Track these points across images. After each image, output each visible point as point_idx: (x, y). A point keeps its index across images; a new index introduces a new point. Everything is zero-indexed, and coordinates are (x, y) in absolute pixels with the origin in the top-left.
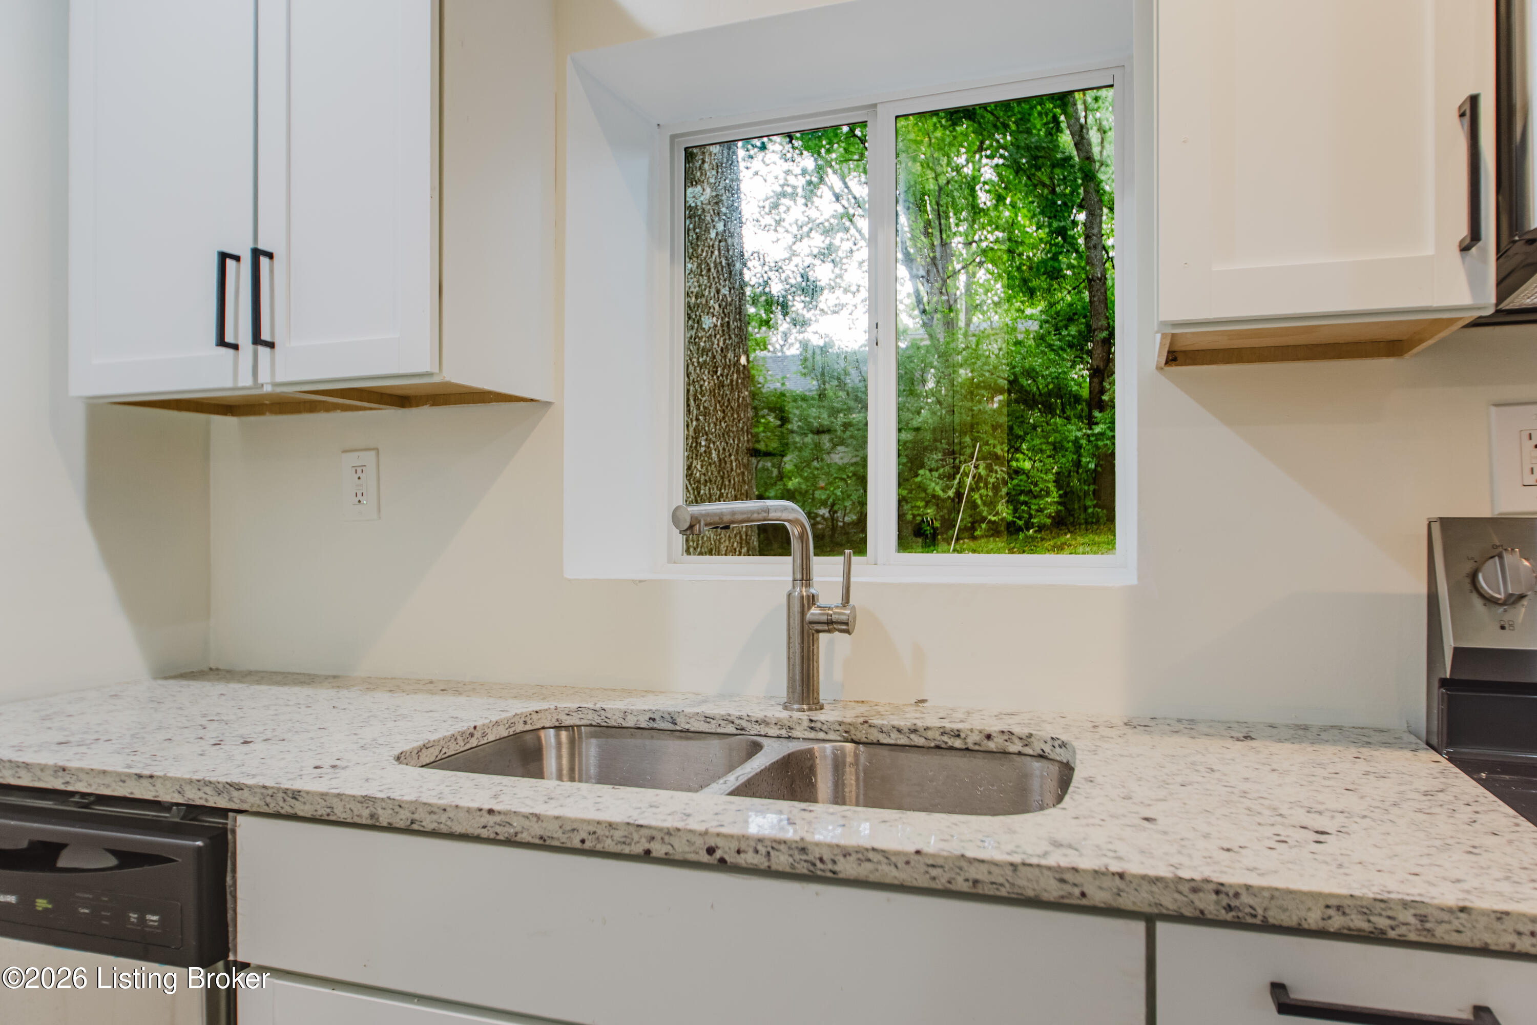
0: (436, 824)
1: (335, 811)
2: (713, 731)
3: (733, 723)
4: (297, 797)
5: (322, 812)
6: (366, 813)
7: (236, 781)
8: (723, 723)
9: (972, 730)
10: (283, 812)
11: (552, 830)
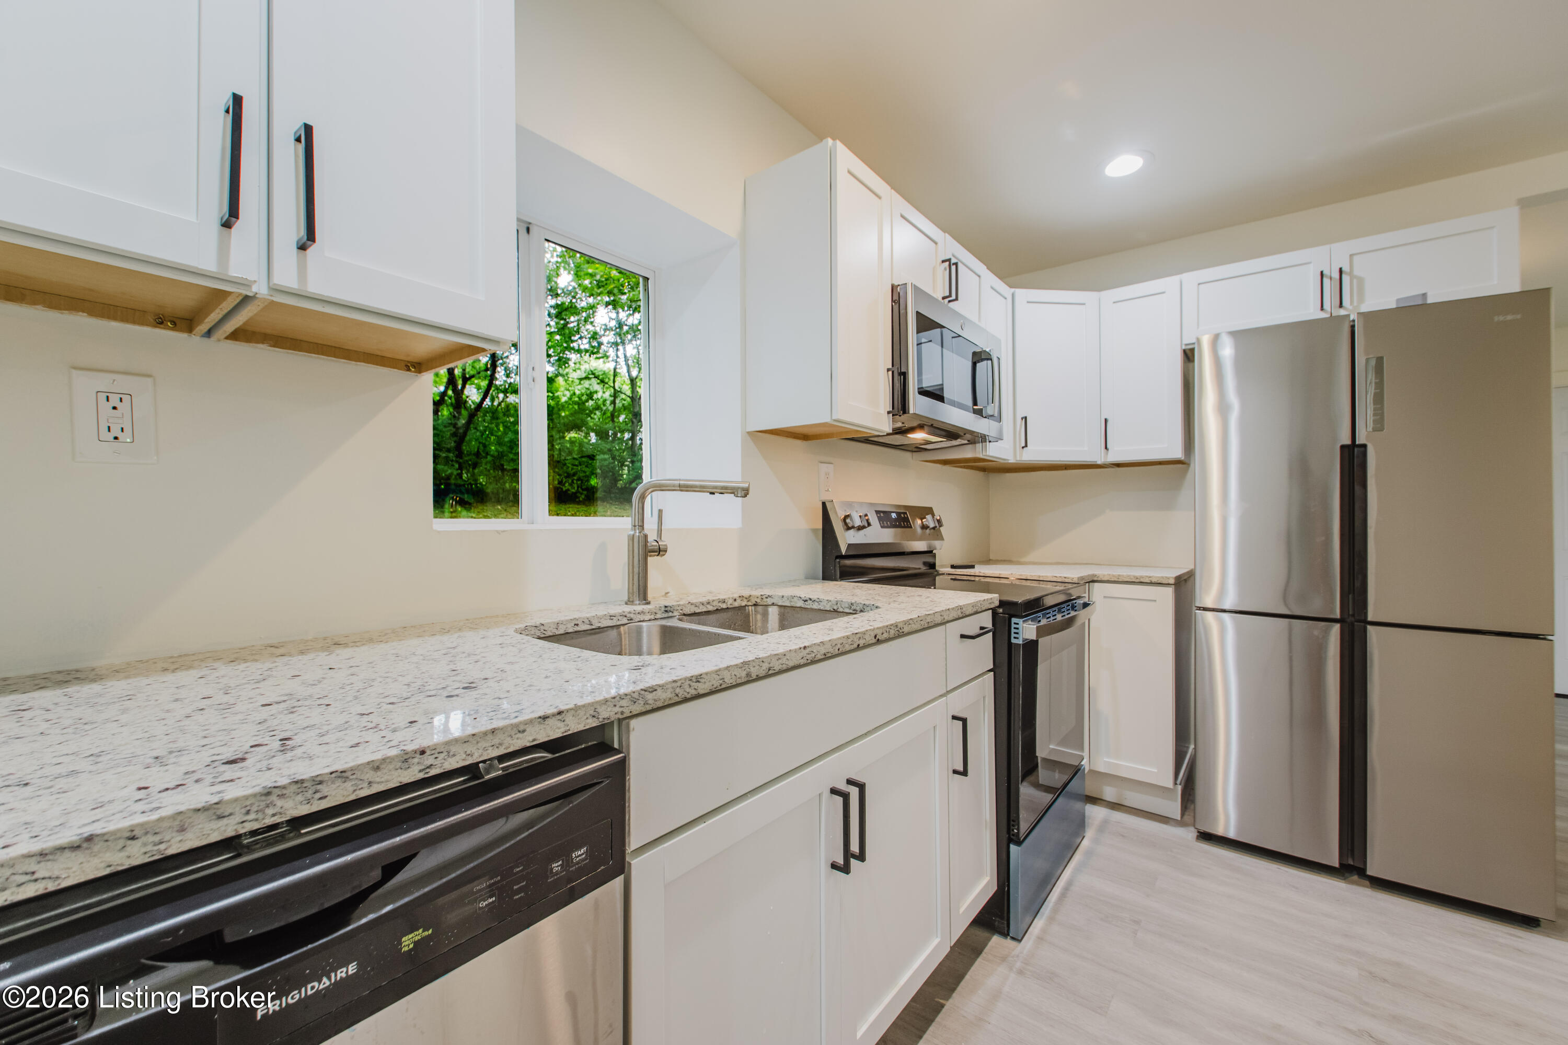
0: (781, 666)
1: (726, 680)
2: (614, 624)
3: (626, 616)
4: (699, 680)
5: (716, 683)
6: (744, 674)
7: (648, 685)
8: (620, 618)
9: (729, 598)
10: (689, 696)
11: (828, 649)
